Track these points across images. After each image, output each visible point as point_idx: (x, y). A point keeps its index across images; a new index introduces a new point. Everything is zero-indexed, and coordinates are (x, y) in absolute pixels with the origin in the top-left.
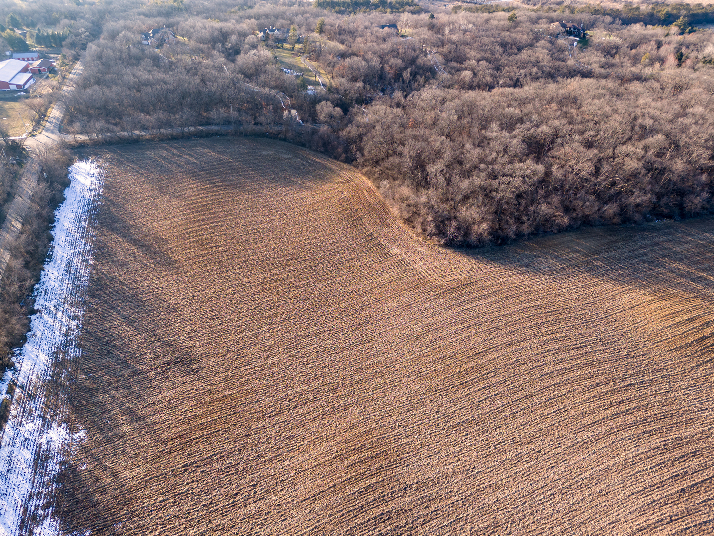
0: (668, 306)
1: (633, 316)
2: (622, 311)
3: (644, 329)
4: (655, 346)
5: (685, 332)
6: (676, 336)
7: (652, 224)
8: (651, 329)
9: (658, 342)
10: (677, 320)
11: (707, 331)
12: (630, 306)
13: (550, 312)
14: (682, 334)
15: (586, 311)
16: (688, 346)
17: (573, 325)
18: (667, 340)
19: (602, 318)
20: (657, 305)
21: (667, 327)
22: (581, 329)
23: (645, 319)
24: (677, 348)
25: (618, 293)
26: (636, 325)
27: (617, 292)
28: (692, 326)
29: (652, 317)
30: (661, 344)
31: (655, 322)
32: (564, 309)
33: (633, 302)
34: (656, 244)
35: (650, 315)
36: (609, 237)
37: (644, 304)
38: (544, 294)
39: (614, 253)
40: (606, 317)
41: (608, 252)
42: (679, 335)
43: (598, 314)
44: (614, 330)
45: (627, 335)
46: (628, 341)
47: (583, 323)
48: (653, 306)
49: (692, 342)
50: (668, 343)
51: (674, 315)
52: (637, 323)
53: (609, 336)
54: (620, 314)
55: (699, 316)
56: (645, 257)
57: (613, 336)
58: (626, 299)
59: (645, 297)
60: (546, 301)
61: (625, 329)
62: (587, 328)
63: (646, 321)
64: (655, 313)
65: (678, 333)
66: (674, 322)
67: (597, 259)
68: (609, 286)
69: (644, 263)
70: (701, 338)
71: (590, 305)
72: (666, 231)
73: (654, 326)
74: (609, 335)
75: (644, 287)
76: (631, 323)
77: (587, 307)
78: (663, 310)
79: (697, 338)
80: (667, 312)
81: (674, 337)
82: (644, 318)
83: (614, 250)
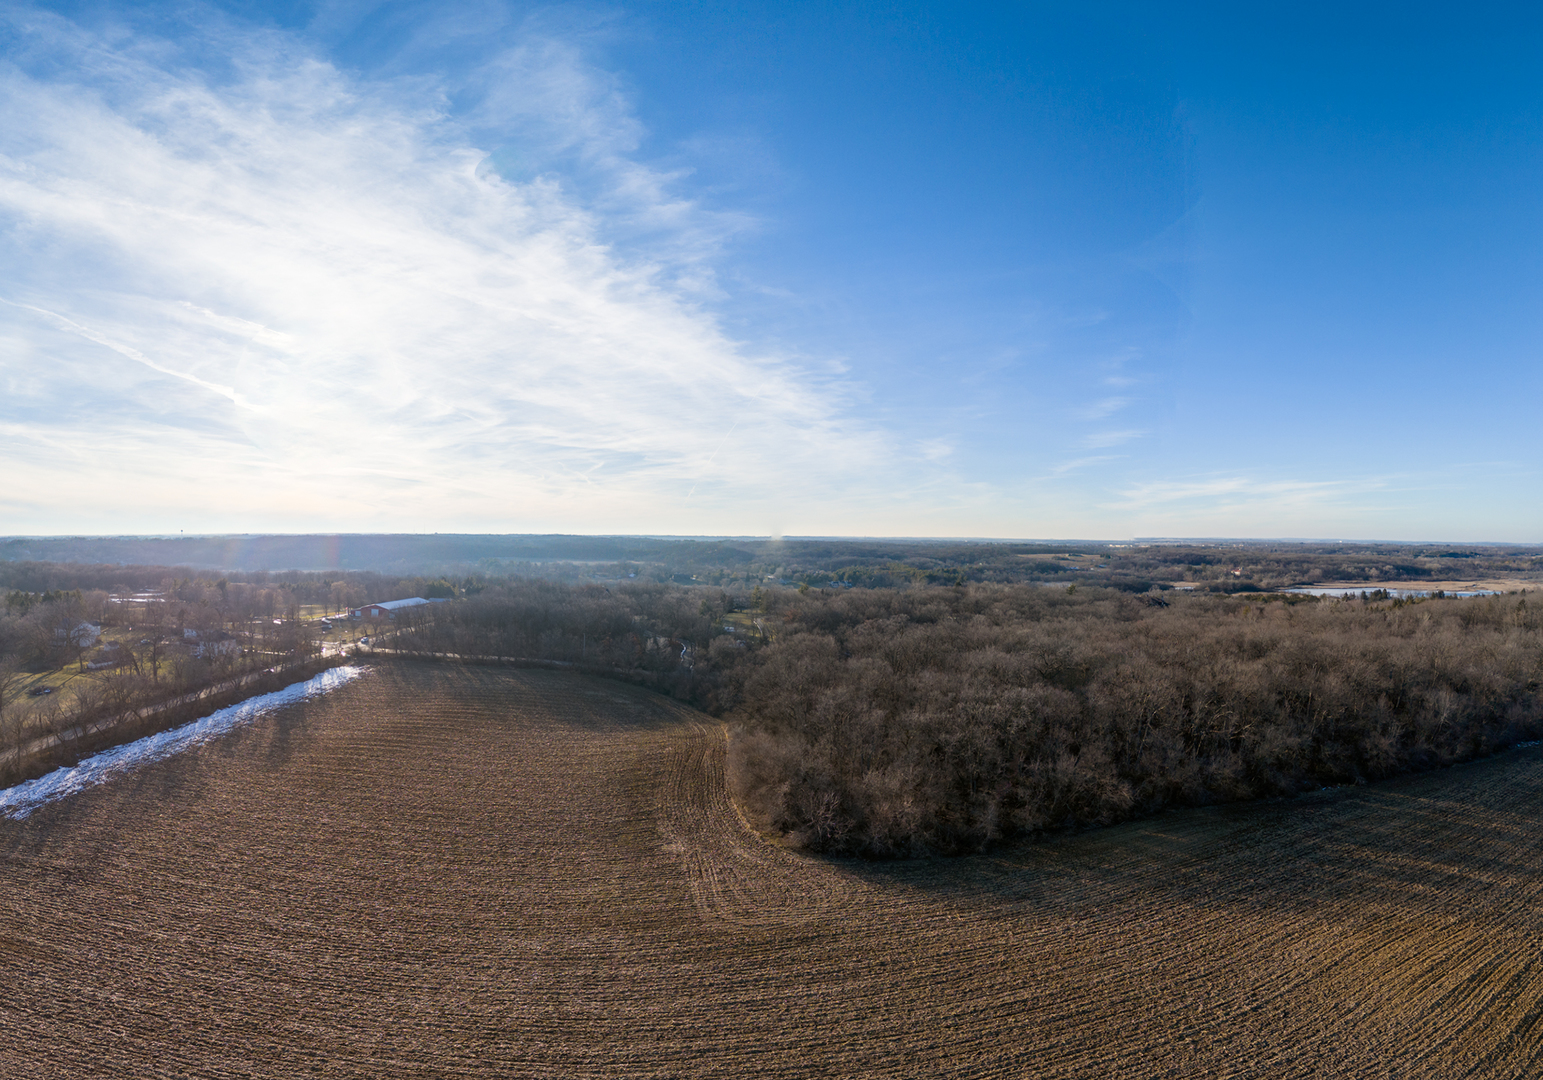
0: (1412, 952)
1: (1331, 993)
2: (1297, 986)
3: (1374, 1024)
4: (1424, 1067)
5: (1479, 1013)
6: (1465, 1027)
7: (1316, 794)
8: (1394, 1021)
9: (1427, 1056)
10: (1449, 984)
11: (1528, 998)
12: (1315, 969)
13: (1062, 1018)
14: (1477, 1018)
15: (1189, 1000)
16: (1505, 1049)
17: (1147, 1050)
18: (1446, 1043)
19: (1245, 1014)
20: (1384, 955)
21: (1433, 1008)
22: (1178, 1057)
23: (1368, 997)
24: (1482, 1061)
25: (1277, 941)
26: (1349, 1017)
27: (1272, 938)
28: (1487, 993)
29: (1384, 988)
30: (1436, 1058)
31: (1397, 1000)
32: (1113, 1004)
33: (1321, 957)
34: (1335, 826)
35: (1376, 984)
36: (1231, 824)
37: (1352, 958)
38: (1054, 967)
39: (1248, 853)
40: (1254, 1009)
41: (1233, 852)
42: (1470, 1023)
43: (1228, 1005)
44: (1290, 1042)
45: (1332, 1050)
46: (1341, 1068)
47: (1181, 1038)
48: (1377, 960)
49: (1510, 1038)
50: (1454, 1052)
51: (1435, 971)
52: (1350, 1011)
53: (1276, 1064)
54: (1295, 993)
55: (1492, 966)
56: (1320, 854)
57: (1289, 1061)
58: (1299, 952)
59: (1350, 941)
60: (1054, 987)
61: (1322, 1034)
62: (1196, 1051)
63: (1371, 1002)
64: (1388, 977)
65: (1465, 1019)
66: (1442, 993)
67: (1211, 870)
68: (1250, 924)
69: (1321, 864)
70: (1525, 1020)
71: (1200, 982)
72: (1347, 802)
73: (1398, 1011)
74: (1275, 1060)
75: (1338, 919)
76: (1333, 1015)
77: (1190, 988)
78: (1404, 966)
79: (1515, 1023)
80: (1417, 970)
81: (1460, 1031)
82: (1364, 993)
83: (1248, 847)
